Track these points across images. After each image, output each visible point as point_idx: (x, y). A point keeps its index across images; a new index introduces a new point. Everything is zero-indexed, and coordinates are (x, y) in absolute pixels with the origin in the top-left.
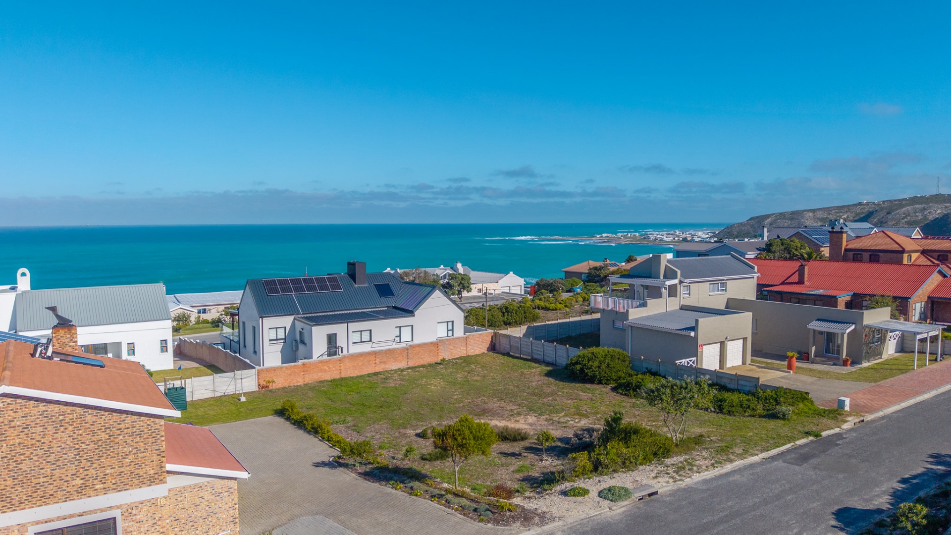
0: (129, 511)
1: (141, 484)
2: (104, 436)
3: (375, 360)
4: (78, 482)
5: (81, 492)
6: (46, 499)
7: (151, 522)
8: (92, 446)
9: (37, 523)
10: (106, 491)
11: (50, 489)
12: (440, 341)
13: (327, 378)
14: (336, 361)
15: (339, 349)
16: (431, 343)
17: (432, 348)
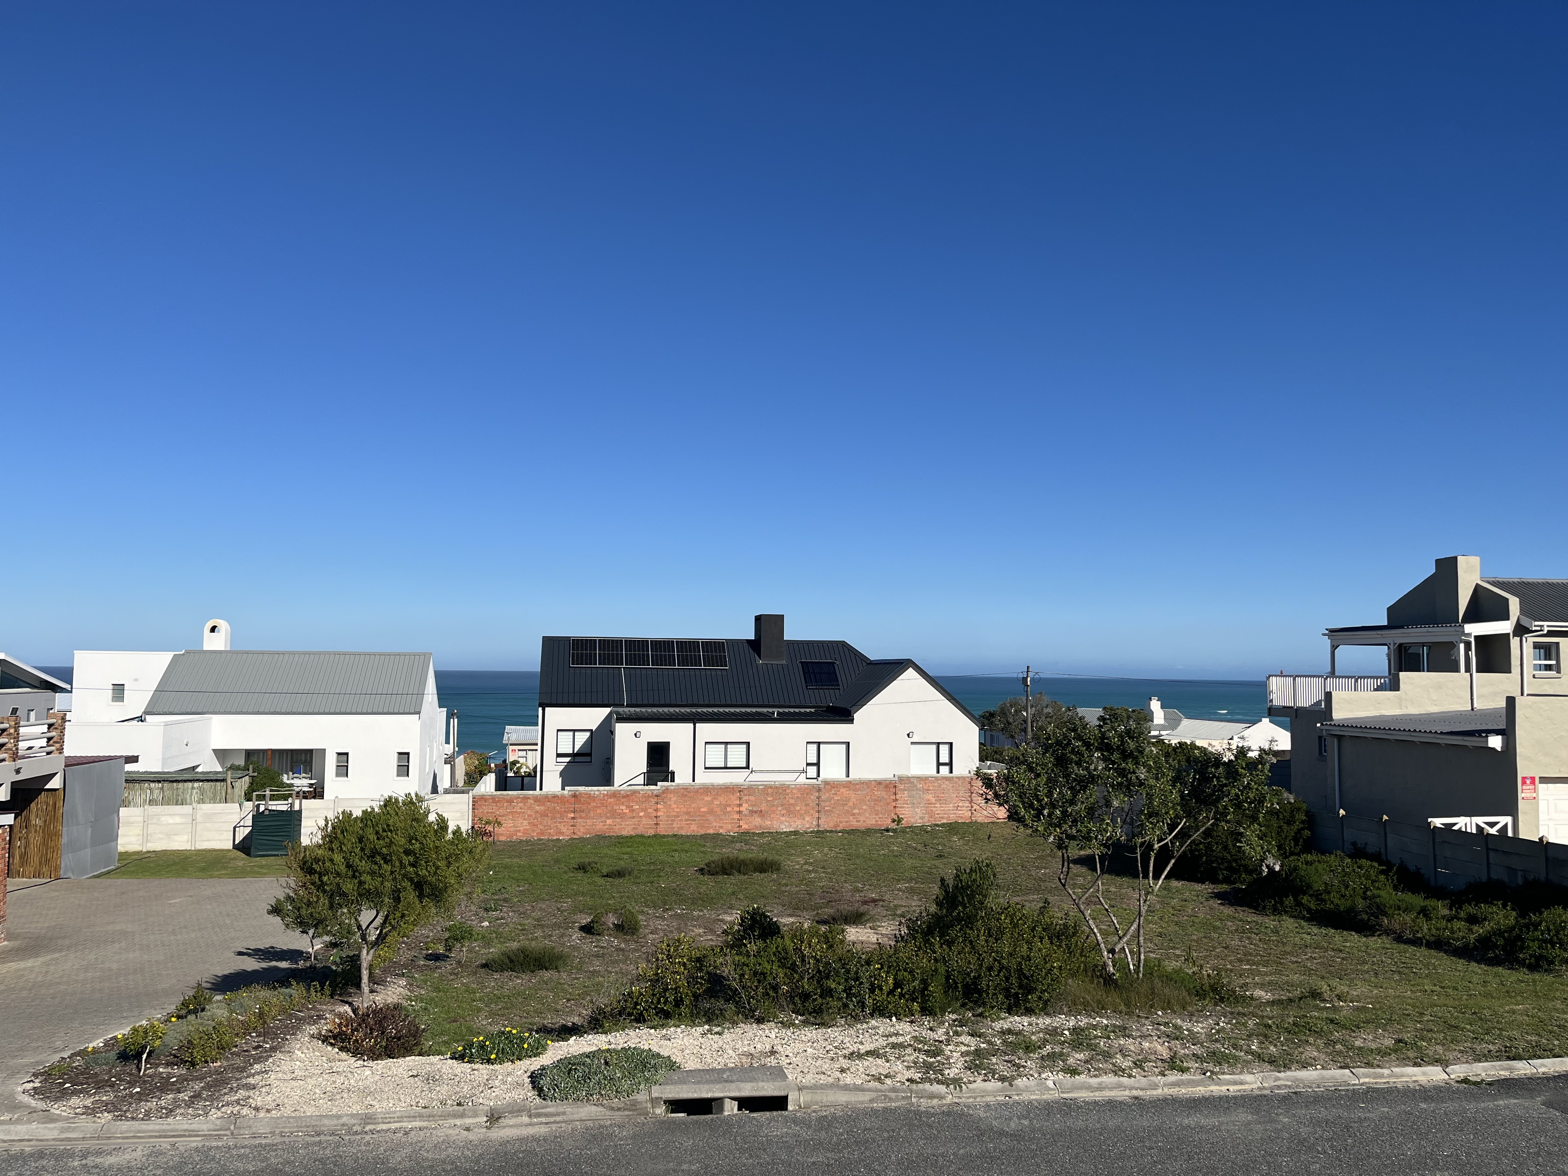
3: (740, 805)
12: (901, 779)
13: (625, 833)
14: (647, 797)
15: (670, 776)
16: (879, 783)
17: (880, 793)
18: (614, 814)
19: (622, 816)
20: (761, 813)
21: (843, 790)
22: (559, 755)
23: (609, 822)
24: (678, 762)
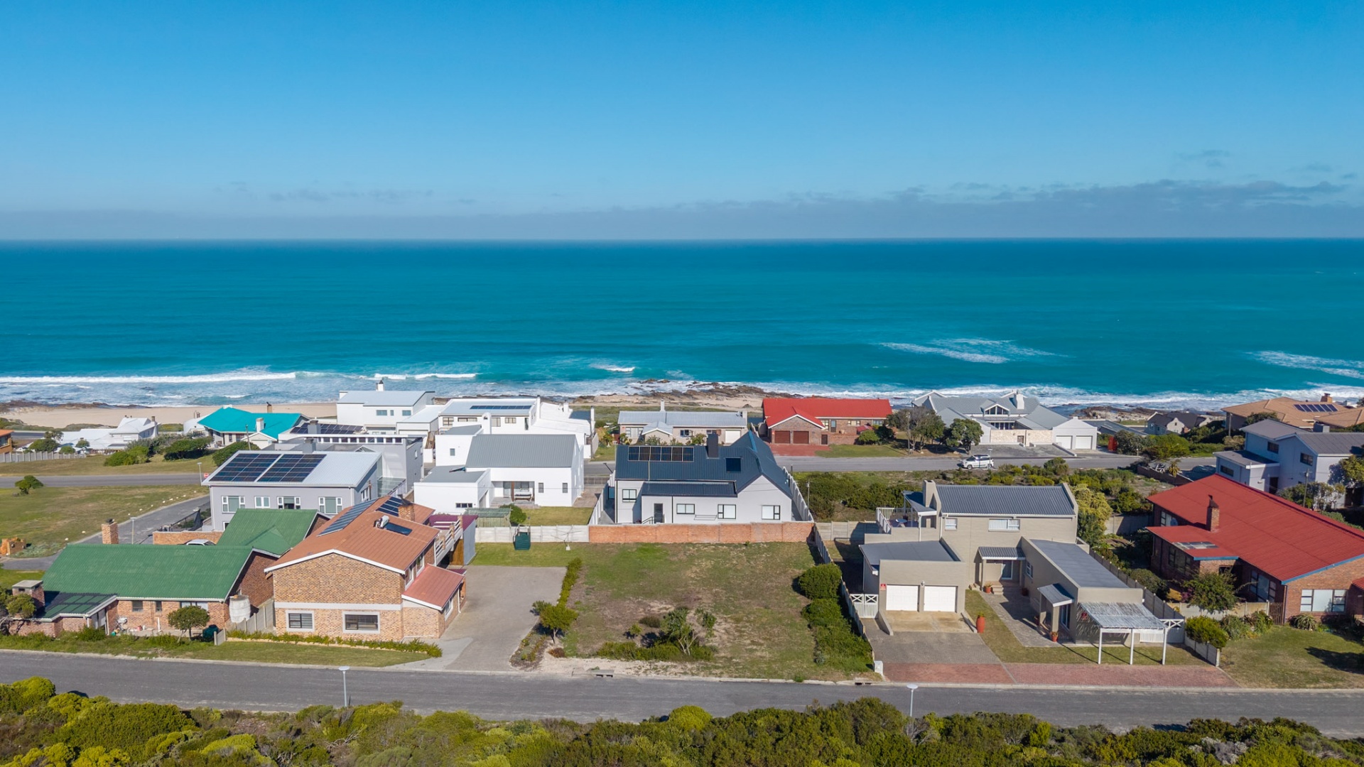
0: (384, 613)
1: (389, 602)
2: (373, 577)
3: (689, 532)
4: (362, 596)
5: (364, 600)
6: (350, 601)
7: (393, 621)
8: (368, 581)
9: (346, 610)
10: (374, 602)
11: (352, 597)
12: (753, 524)
13: (644, 541)
14: (653, 528)
15: (662, 521)
16: (744, 525)
17: (744, 529)
18: (640, 534)
19: (643, 535)
20: (696, 536)
21: (729, 528)
22: (624, 499)
23: (638, 537)
24: (666, 512)
